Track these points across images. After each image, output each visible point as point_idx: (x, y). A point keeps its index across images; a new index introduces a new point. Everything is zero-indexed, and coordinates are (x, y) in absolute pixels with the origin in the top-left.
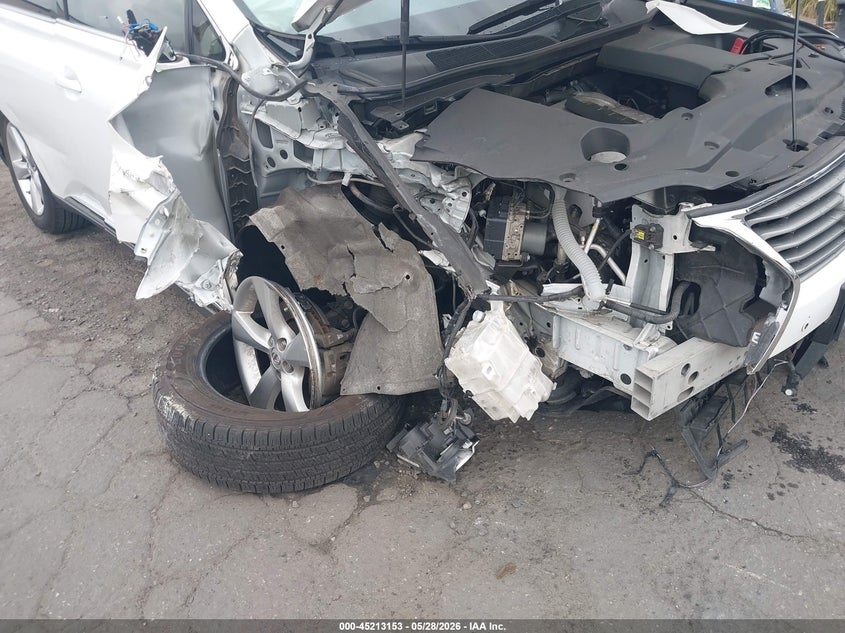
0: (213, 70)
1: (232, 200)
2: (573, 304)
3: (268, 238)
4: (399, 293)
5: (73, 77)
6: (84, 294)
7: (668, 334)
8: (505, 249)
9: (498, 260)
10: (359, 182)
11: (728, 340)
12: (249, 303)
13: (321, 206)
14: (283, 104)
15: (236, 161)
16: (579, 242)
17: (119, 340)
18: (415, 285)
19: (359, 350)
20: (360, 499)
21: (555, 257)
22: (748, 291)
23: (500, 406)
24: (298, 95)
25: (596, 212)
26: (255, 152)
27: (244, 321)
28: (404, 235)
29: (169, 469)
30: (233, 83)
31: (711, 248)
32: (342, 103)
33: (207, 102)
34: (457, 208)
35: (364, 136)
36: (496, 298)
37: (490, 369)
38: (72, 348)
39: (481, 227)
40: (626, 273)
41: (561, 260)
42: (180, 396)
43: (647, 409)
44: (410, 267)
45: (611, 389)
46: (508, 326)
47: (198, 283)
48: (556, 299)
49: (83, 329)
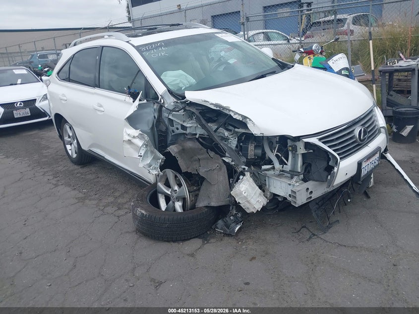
0: (154, 103)
1: (159, 144)
2: (272, 172)
3: (173, 155)
4: (215, 171)
5: (101, 106)
6: (95, 185)
7: (302, 180)
8: (249, 155)
9: (247, 159)
10: (201, 137)
11: (321, 180)
12: (164, 180)
13: (189, 144)
14: (178, 113)
15: (161, 131)
16: (272, 152)
17: (111, 199)
18: (220, 169)
19: (202, 192)
20: (203, 242)
21: (265, 157)
22: (324, 165)
23: (250, 207)
24: (183, 110)
25: (277, 142)
26: (167, 129)
27: (161, 186)
28: (216, 153)
29: (136, 236)
30: (161, 106)
31: (312, 151)
32: (197, 113)
33: (152, 113)
34: (234, 143)
35: (204, 122)
36: (247, 171)
37: (245, 192)
38: (94, 202)
39: (241, 149)
40: (288, 162)
41: (267, 158)
42: (142, 208)
43: (295, 203)
44: (218, 163)
45: (287, 201)
46: (251, 180)
47: (151, 168)
48: (266, 171)
49: (97, 196)
